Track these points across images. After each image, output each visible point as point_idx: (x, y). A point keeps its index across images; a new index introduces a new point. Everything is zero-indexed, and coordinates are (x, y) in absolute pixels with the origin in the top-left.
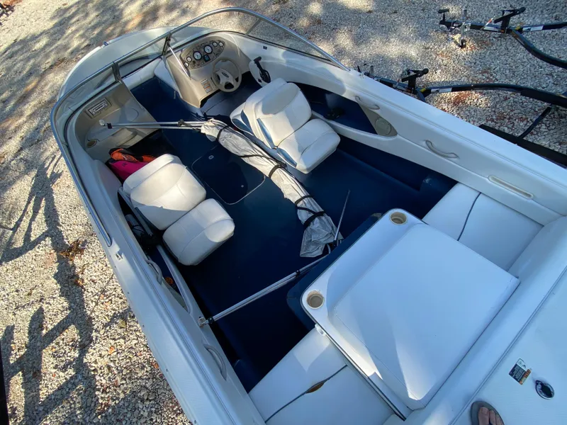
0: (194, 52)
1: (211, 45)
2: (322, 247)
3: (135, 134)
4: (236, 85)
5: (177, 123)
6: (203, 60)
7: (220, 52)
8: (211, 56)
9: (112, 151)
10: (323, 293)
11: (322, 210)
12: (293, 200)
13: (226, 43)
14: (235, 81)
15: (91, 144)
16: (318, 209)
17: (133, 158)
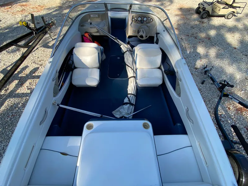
0: (139, 17)
1: (147, 18)
2: (121, 116)
3: (98, 32)
4: (144, 38)
5: (115, 38)
6: (140, 22)
7: (149, 23)
8: (144, 22)
9: (86, 32)
10: (94, 127)
11: (134, 104)
12: (129, 92)
13: (154, 21)
14: (145, 36)
15: (82, 26)
16: (133, 101)
17: (91, 40)
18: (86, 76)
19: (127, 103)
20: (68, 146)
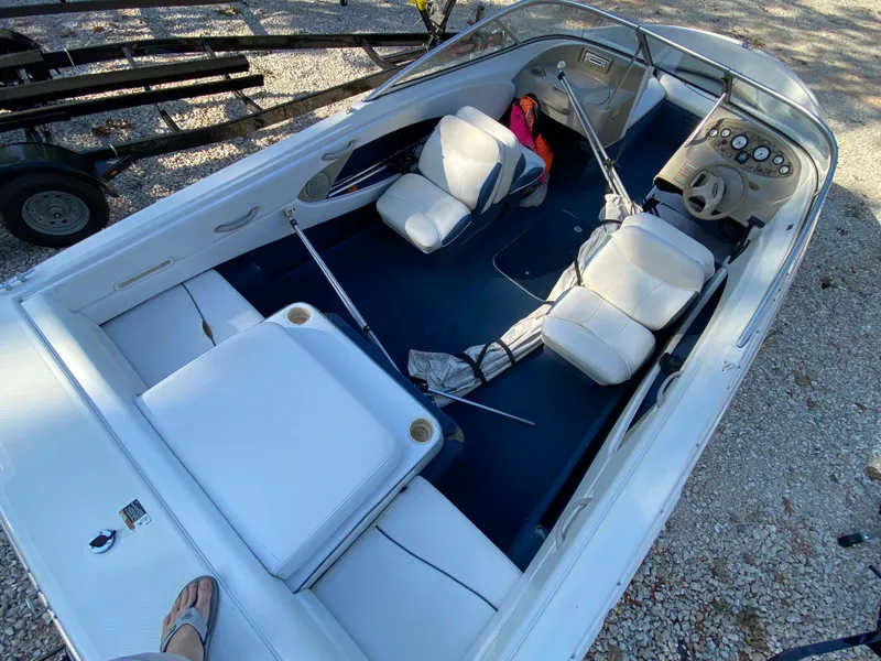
0: (744, 135)
1: (773, 155)
3: (566, 112)
4: (705, 215)
5: (607, 158)
6: (735, 153)
7: (768, 173)
8: (750, 162)
9: (533, 96)
11: (488, 378)
12: (505, 339)
13: (790, 178)
14: (712, 210)
15: (536, 73)
16: (491, 370)
17: (531, 125)
18: (423, 208)
19: (467, 359)
20: (230, 322)
